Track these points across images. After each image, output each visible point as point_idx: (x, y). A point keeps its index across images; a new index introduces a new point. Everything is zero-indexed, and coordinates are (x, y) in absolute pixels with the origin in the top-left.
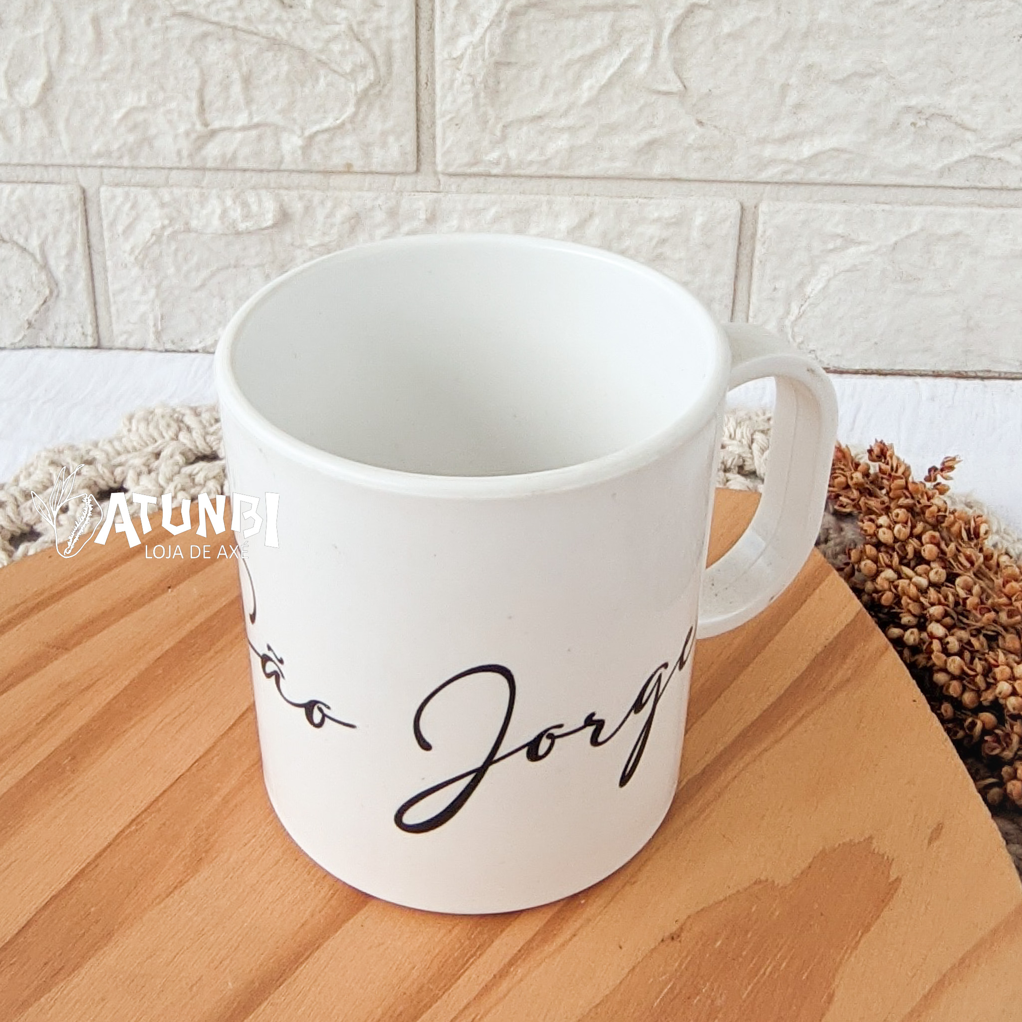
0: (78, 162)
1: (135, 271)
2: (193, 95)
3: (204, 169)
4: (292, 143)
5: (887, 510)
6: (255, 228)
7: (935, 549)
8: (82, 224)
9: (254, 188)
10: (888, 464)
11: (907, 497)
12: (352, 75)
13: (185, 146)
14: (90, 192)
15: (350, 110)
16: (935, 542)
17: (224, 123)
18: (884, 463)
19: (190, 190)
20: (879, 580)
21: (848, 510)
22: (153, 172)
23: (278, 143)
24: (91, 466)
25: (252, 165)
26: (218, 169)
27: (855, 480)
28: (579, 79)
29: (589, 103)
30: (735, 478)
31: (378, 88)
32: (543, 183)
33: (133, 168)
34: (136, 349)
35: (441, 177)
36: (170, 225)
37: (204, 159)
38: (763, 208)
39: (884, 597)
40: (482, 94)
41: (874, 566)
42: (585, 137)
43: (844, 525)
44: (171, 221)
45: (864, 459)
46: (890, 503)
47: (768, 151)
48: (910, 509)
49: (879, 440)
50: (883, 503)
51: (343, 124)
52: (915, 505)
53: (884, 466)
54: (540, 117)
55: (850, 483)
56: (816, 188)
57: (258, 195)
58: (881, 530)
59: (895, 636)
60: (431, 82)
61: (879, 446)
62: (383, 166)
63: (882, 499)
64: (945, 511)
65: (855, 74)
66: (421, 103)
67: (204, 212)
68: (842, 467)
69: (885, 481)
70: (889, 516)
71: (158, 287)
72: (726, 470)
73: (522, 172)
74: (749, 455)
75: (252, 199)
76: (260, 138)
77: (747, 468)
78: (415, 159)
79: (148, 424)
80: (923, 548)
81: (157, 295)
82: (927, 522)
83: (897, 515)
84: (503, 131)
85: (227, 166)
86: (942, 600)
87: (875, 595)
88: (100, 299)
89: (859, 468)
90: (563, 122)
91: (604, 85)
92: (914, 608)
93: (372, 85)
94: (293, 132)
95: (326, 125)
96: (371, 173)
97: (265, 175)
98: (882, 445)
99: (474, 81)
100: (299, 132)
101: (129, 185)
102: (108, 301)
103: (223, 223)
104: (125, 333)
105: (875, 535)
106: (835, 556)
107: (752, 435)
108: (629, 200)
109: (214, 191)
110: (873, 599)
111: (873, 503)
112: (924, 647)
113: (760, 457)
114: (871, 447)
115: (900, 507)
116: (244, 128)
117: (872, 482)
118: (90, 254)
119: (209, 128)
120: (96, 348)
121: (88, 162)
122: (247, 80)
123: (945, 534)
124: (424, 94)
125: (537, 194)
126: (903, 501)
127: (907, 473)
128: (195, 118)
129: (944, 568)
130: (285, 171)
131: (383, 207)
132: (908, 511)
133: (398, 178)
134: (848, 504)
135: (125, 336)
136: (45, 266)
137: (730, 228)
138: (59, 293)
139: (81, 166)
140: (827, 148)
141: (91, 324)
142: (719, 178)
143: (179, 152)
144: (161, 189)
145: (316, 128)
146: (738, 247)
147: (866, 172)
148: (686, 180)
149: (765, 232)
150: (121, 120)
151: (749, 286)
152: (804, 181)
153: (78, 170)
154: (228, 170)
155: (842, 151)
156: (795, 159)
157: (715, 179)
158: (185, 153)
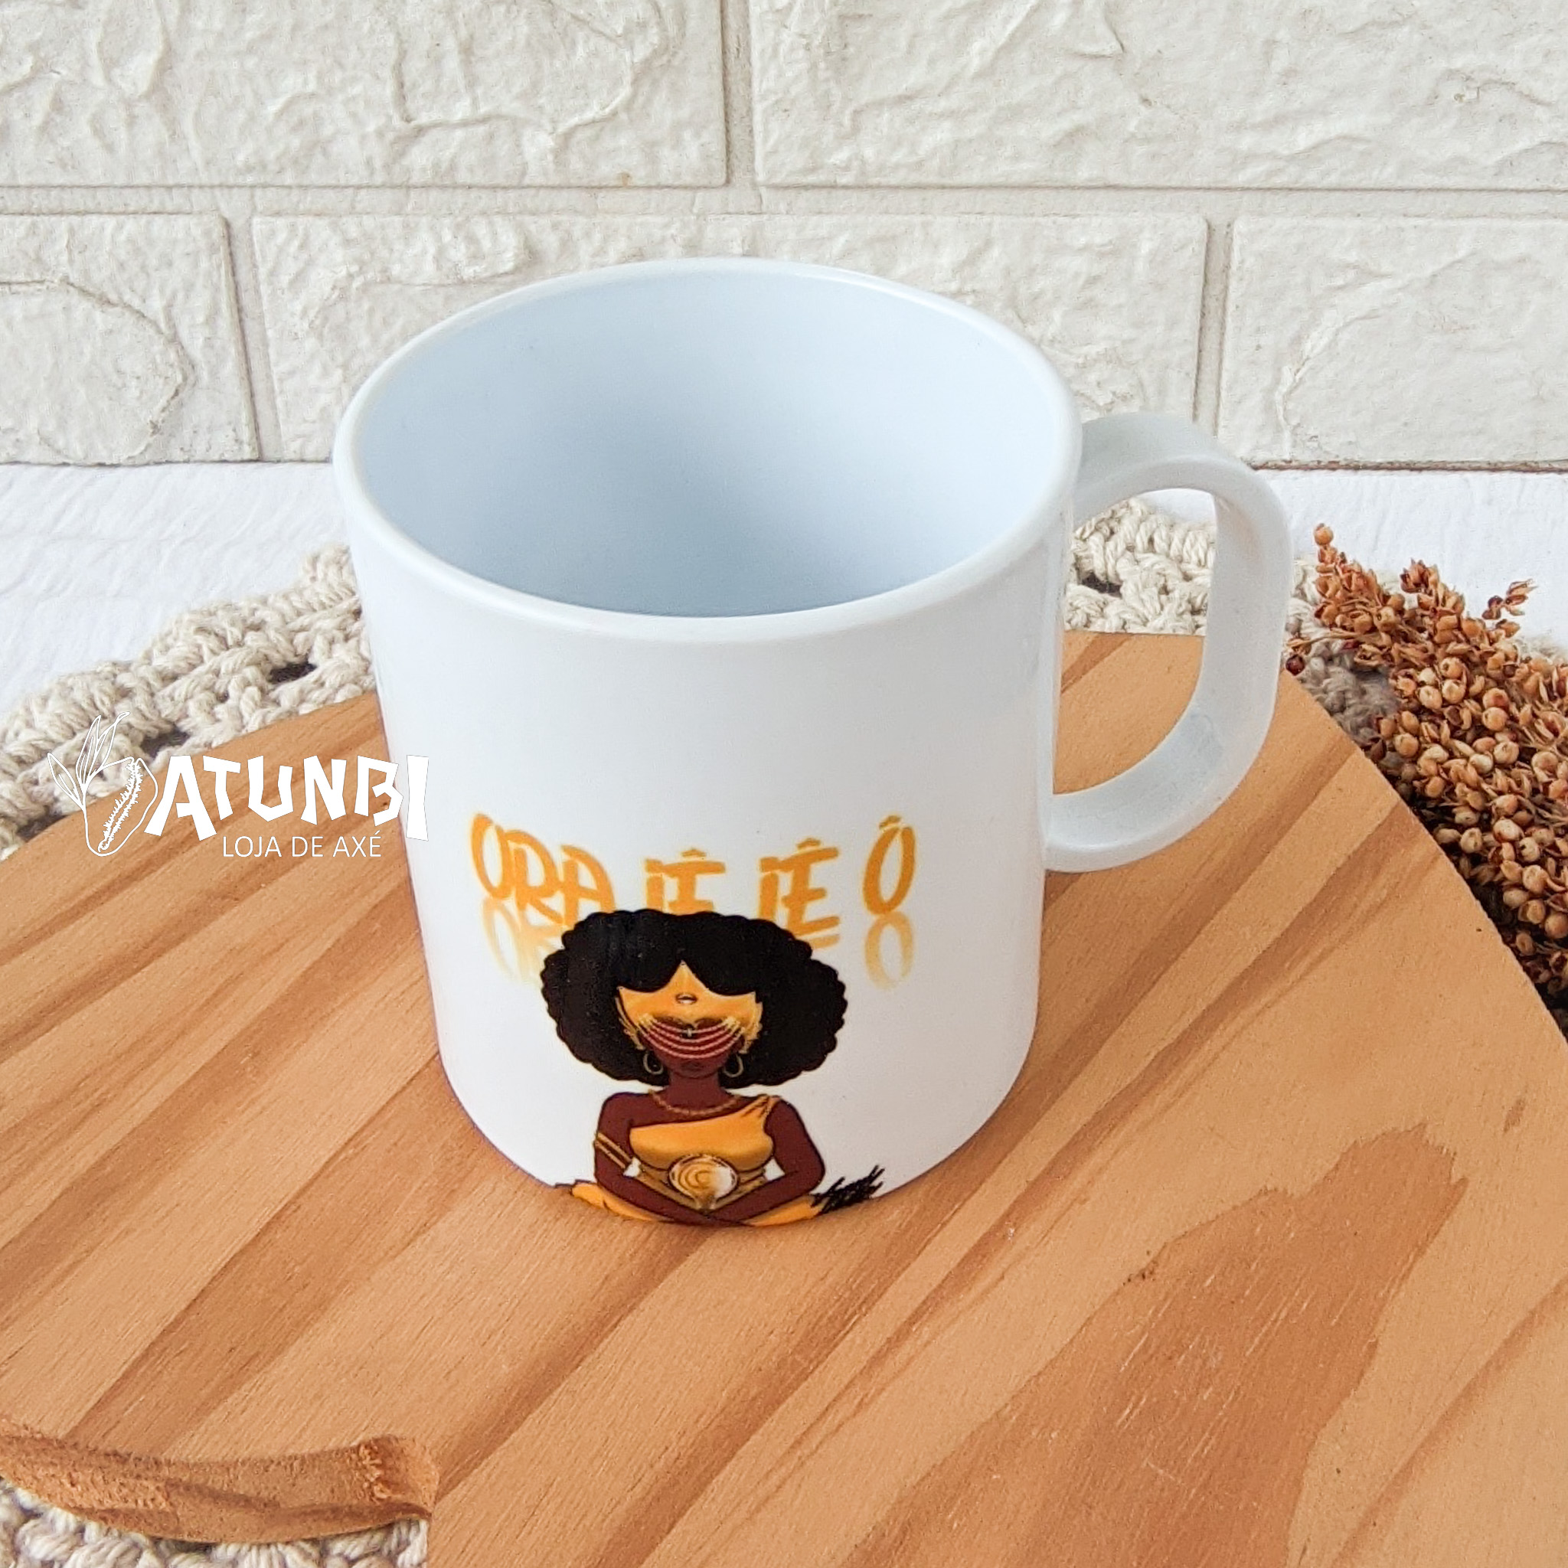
0: (216, 182)
1: (310, 343)
2: (386, 73)
3: (408, 187)
4: (538, 144)
5: (1431, 661)
6: (488, 274)
7: (1501, 714)
8: (227, 272)
9: (483, 213)
10: (1430, 594)
11: (1459, 641)
12: (626, 38)
13: (378, 152)
14: (238, 224)
15: (625, 91)
16: (1503, 704)
17: (436, 116)
18: (1425, 592)
19: (388, 219)
20: (1422, 762)
21: (1374, 663)
22: (331, 193)
23: (518, 146)
24: (259, 633)
25: (479, 178)
26: (425, 187)
27: (1384, 619)
28: (964, 38)
29: (981, 75)
31: (666, 58)
32: (915, 197)
33: (300, 187)
34: (318, 462)
35: (763, 191)
36: (361, 272)
37: (408, 171)
38: (1240, 226)
39: (1429, 787)
40: (822, 65)
41: (1414, 742)
42: (975, 128)
43: (1366, 686)
44: (361, 268)
45: (1396, 589)
46: (1436, 651)
47: (1246, 142)
48: (1464, 657)
49: (1417, 561)
50: (1425, 650)
51: (614, 114)
52: (1471, 651)
53: (1425, 598)
54: (909, 97)
55: (1377, 623)
56: (1317, 194)
57: (491, 224)
58: (1423, 690)
59: (1447, 841)
60: (744, 47)
61: (1416, 569)
62: (678, 175)
63: (1424, 646)
64: (1515, 659)
65: (1374, 23)
66: (731, 79)
67: (411, 252)
68: (1365, 600)
69: (1427, 620)
70: (1434, 670)
71: (345, 366)
73: (884, 181)
75: (481, 230)
76: (491, 137)
78: (724, 164)
79: (341, 568)
80: (1485, 713)
81: (345, 380)
82: (1489, 676)
83: (1446, 668)
84: (853, 120)
85: (444, 181)
86: (1514, 785)
87: (1416, 783)
88: (260, 387)
89: (1389, 602)
90: (942, 104)
91: (1003, 47)
92: (1473, 799)
93: (656, 53)
94: (539, 126)
95: (589, 115)
96: (659, 187)
97: (500, 193)
98: (1421, 568)
99: (809, 44)
100: (549, 127)
101: (296, 213)
102: (273, 391)
103: (439, 268)
104: (299, 437)
105: (1416, 696)
106: (1355, 730)
108: (1042, 220)
109: (424, 220)
110: (1414, 788)
111: (1411, 651)
112: (1490, 855)
114: (1406, 571)
115: (1450, 655)
116: (464, 124)
117: (1408, 622)
118: (241, 320)
119: (413, 124)
120: (257, 461)
121: (231, 181)
122: (467, 50)
123: (1515, 692)
124: (734, 66)
125: (907, 214)
126: (1452, 647)
127: (1460, 606)
128: (391, 111)
129: (1514, 740)
130: (529, 187)
131: (679, 239)
132: (1462, 660)
133: (700, 194)
134: (1374, 655)
135: (299, 442)
136: (174, 339)
137: (1191, 258)
138: (197, 380)
139: (221, 186)
140: (1333, 135)
141: (247, 425)
142: (1174, 184)
143: (369, 162)
144: (344, 220)
145: (575, 120)
146: (1204, 286)
147: (1390, 169)
148: (1126, 188)
149: (1242, 262)
150: (280, 115)
151: (1221, 344)
152: (1297, 185)
153: (217, 192)
154: (444, 187)
155: (1355, 139)
156: (1286, 152)
157: (1168, 184)
158: (378, 164)
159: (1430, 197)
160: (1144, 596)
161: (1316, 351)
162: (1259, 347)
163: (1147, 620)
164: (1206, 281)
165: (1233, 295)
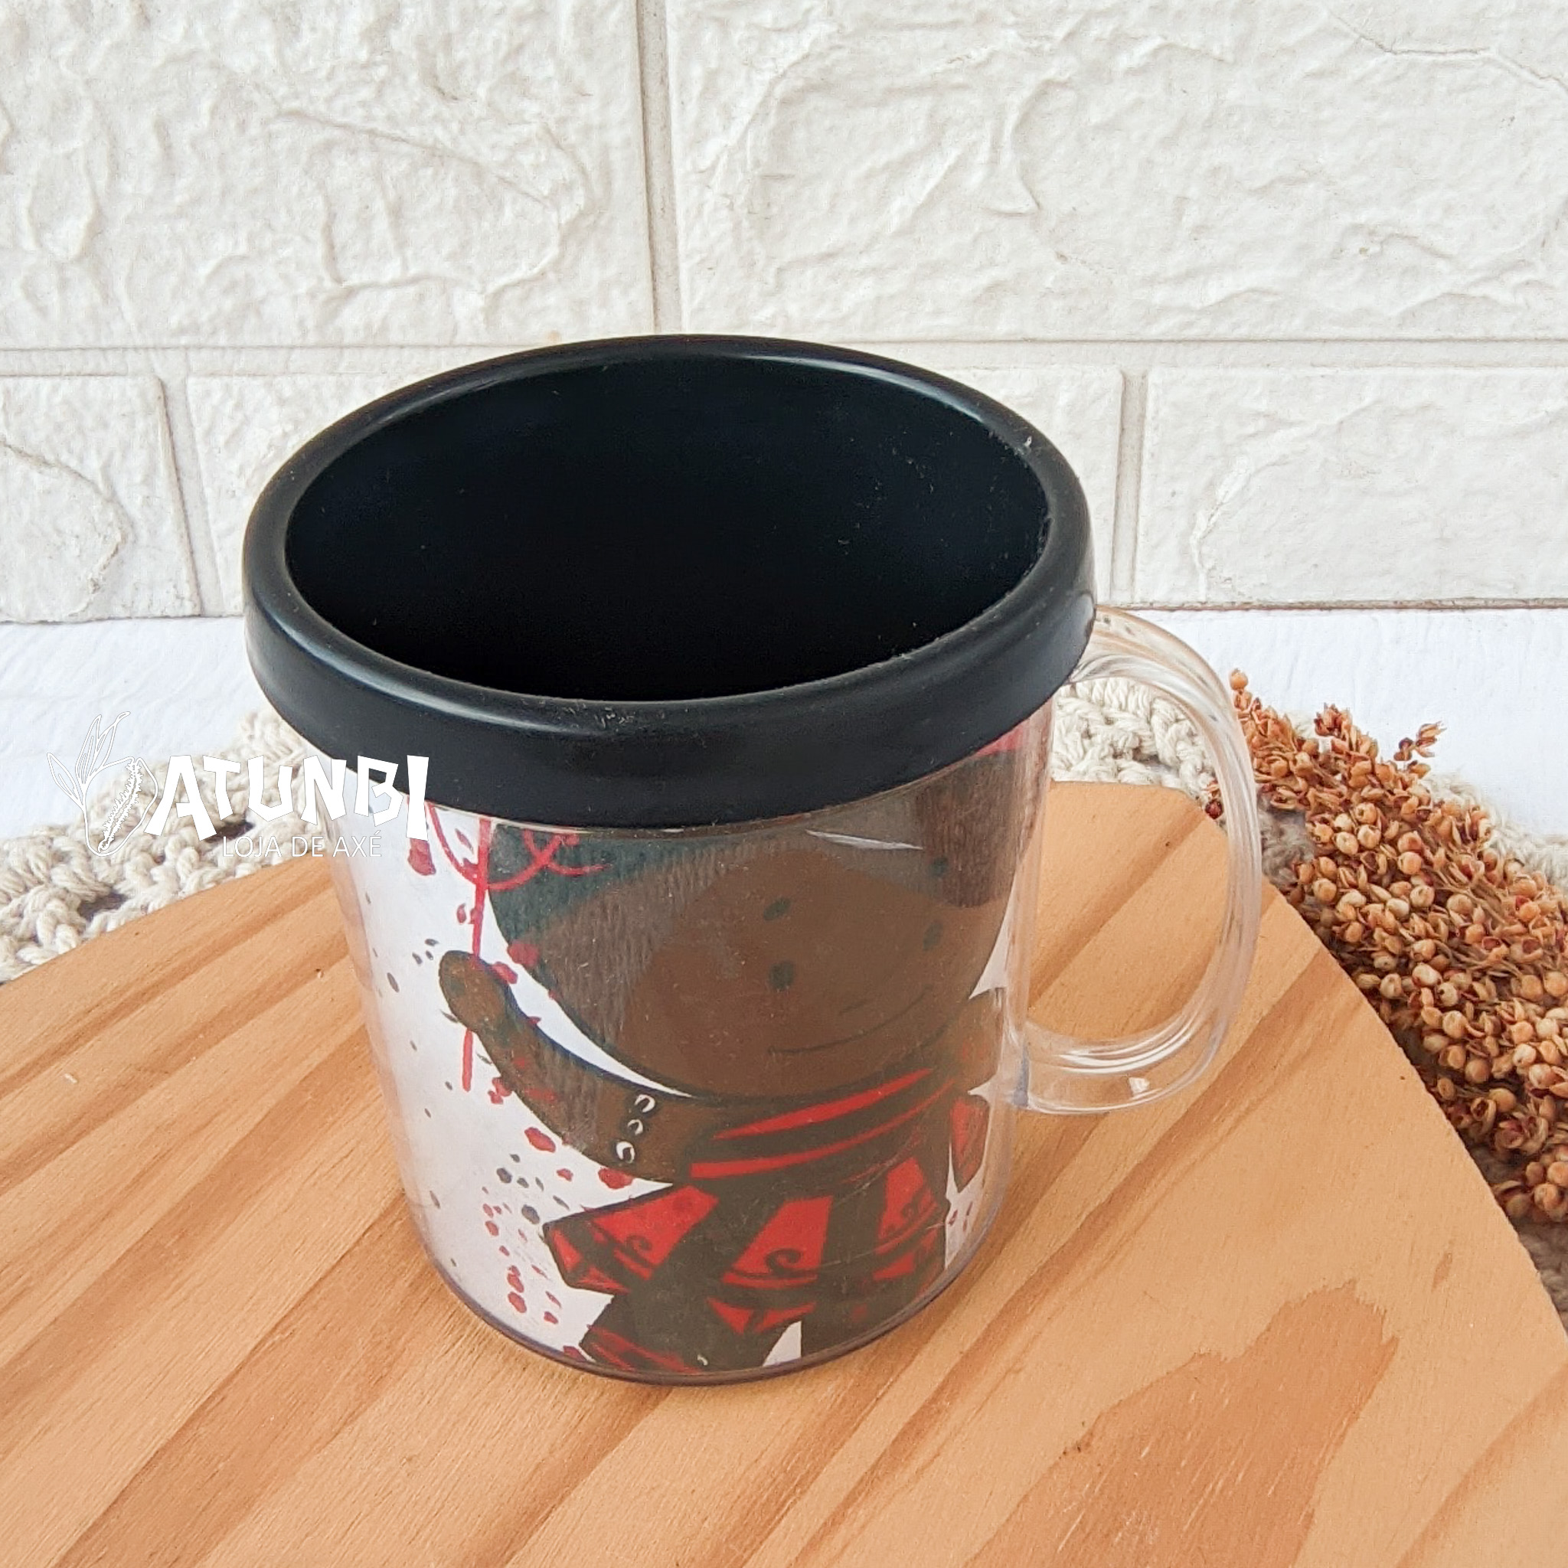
0: (150, 342)
2: (316, 235)
3: (342, 348)
4: (468, 304)
5: (1347, 806)
7: (1417, 858)
8: (163, 432)
9: (416, 372)
10: (1344, 739)
11: (1373, 786)
12: (553, 200)
13: (310, 312)
14: (173, 385)
15: (552, 252)
16: (1418, 848)
17: (366, 277)
18: (1338, 737)
19: (322, 379)
20: (1341, 907)
21: (1290, 806)
22: (265, 354)
23: (449, 306)
25: (412, 338)
26: (360, 347)
27: (1299, 764)
28: (884, 198)
29: (900, 233)
30: (1131, 767)
31: (592, 218)
33: (234, 348)
36: (295, 431)
37: (341, 331)
38: (1154, 378)
39: (1349, 932)
40: (745, 224)
41: (1332, 887)
42: (895, 285)
43: (1283, 826)
44: (296, 428)
45: (1310, 733)
46: (1351, 795)
47: (1159, 295)
48: (1378, 802)
49: (1330, 705)
50: (1340, 795)
51: (543, 274)
52: (1385, 796)
53: (1339, 743)
54: (829, 256)
55: (1293, 768)
56: (1229, 346)
58: (1340, 836)
59: (1367, 986)
60: (670, 208)
61: (1329, 713)
63: (1338, 789)
64: (1428, 804)
65: (1281, 179)
66: (656, 238)
68: (1281, 745)
69: (1341, 763)
70: (1349, 815)
72: (1115, 756)
74: (1148, 733)
76: (421, 297)
77: (1147, 751)
79: (279, 726)
80: (1400, 858)
82: (1403, 820)
83: (1362, 813)
84: (778, 277)
85: (375, 340)
86: (1431, 930)
87: (1335, 928)
88: (199, 544)
89: (1304, 746)
90: (864, 261)
91: (922, 205)
92: (1392, 944)
93: (582, 214)
94: (469, 286)
95: (518, 275)
97: (432, 352)
98: (1334, 712)
99: (732, 204)
100: (478, 287)
101: (230, 375)
102: (211, 548)
105: (1332, 841)
106: (1275, 871)
107: (1151, 704)
109: (358, 378)
110: (1334, 932)
111: (1327, 796)
112: (1409, 1001)
113: (1164, 736)
114: (1319, 715)
115: (1364, 800)
116: (395, 284)
117: (1322, 766)
118: (179, 479)
119: (344, 285)
120: (198, 616)
121: (165, 341)
122: (396, 213)
123: (1428, 835)
124: (659, 224)
126: (1367, 792)
127: (1373, 752)
128: (322, 271)
129: (1431, 884)
130: (458, 346)
132: (1376, 805)
134: (1290, 798)
136: (112, 499)
137: (1108, 408)
138: (136, 537)
139: (155, 348)
140: (1242, 289)
141: (188, 582)
142: (1091, 337)
143: (301, 323)
144: (279, 379)
145: (503, 281)
146: (1121, 436)
147: (1298, 322)
148: (1043, 341)
149: (1157, 412)
150: (210, 278)
151: (1138, 491)
152: (1211, 337)
153: (152, 354)
154: (376, 347)
155: (1266, 292)
156: (1198, 306)
157: (1084, 338)
158: (310, 324)
159: (1337, 347)
160: (1068, 741)
161: (1229, 496)
162: (1174, 494)
163: (1071, 765)
164: (1123, 430)
165: (1147, 444)
